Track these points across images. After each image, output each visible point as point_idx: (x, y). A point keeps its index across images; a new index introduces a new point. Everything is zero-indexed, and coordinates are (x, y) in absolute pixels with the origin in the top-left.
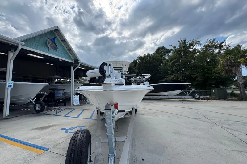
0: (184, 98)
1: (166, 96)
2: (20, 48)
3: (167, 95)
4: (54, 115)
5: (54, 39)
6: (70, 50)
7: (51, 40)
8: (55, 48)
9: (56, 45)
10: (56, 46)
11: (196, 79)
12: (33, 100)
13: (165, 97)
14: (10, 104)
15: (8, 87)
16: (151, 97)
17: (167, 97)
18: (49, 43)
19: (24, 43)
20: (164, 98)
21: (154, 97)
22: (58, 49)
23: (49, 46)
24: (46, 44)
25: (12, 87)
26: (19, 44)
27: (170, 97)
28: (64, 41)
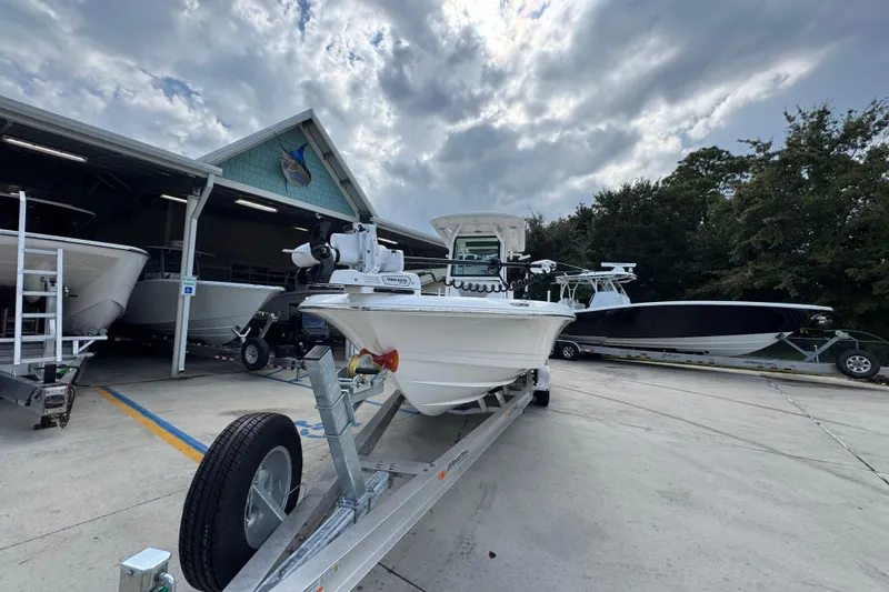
0: (787, 371)
1: (700, 353)
3: (707, 352)
4: (290, 382)
5: (301, 150)
6: (347, 182)
7: (291, 154)
8: (305, 178)
9: (305, 169)
10: (308, 173)
11: (872, 289)
12: (243, 333)
13: (695, 358)
14: (189, 339)
15: (183, 292)
16: (634, 353)
17: (705, 359)
18: (286, 166)
19: (221, 170)
20: (689, 362)
21: (649, 353)
22: (313, 182)
23: (286, 172)
24: (278, 170)
25: (193, 294)
26: (208, 174)
27: (717, 360)
28: (330, 154)
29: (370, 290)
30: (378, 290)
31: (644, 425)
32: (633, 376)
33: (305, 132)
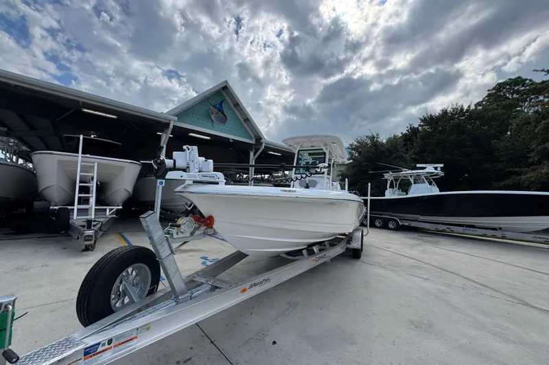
2: (171, 126)
3: (500, 229)
4: (210, 235)
5: (221, 104)
6: (247, 120)
7: (215, 106)
8: (223, 119)
9: (224, 114)
10: (225, 116)
12: (189, 207)
15: (158, 185)
17: (499, 233)
18: (212, 113)
19: (177, 118)
20: (484, 235)
21: (452, 227)
22: (228, 121)
23: (213, 118)
25: (163, 185)
26: (170, 121)
29: (191, 182)
30: (195, 182)
31: (425, 277)
32: (437, 243)
33: (224, 93)
